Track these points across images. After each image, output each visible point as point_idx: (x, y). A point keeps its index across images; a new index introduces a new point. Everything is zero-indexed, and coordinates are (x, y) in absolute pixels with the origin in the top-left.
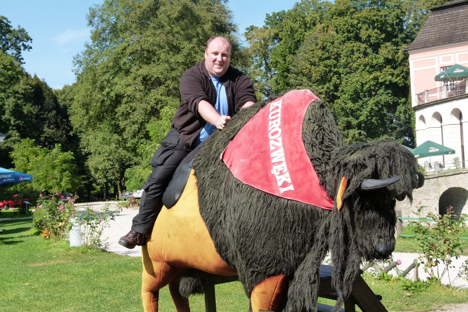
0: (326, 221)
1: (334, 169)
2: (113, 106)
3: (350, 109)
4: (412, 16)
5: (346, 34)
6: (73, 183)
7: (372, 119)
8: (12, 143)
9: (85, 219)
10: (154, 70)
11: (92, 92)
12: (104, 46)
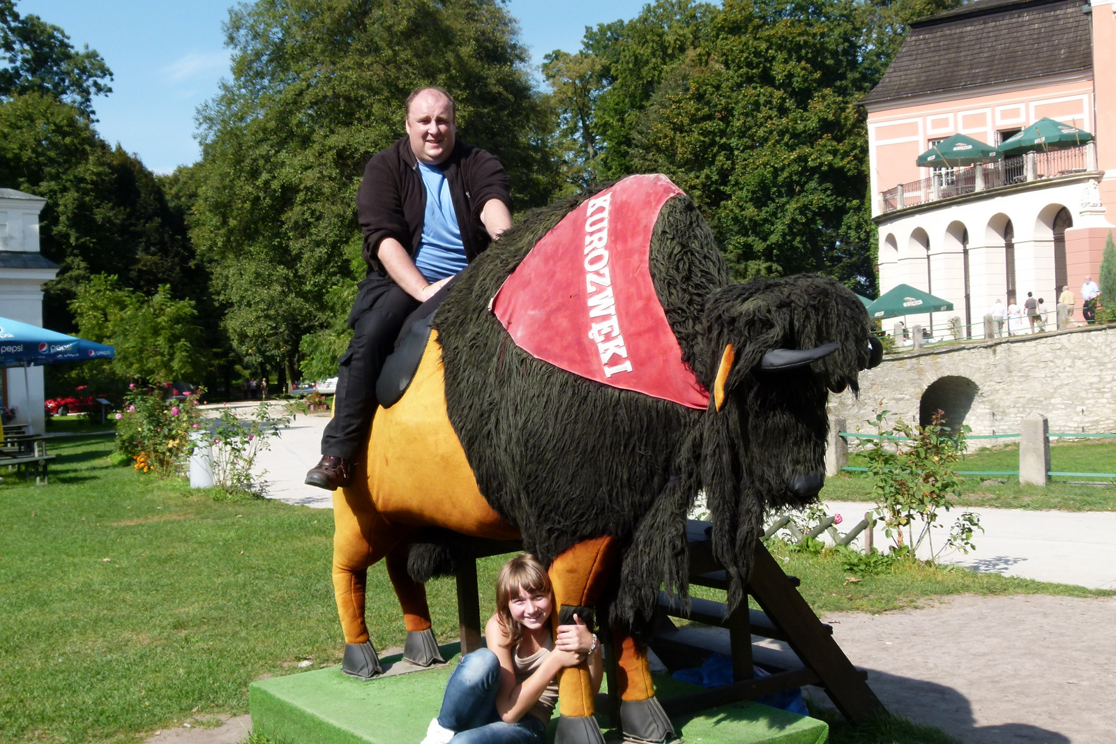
0: (695, 433)
1: (710, 329)
2: (276, 209)
3: (751, 220)
4: (874, 36)
5: (745, 70)
6: (194, 364)
7: (794, 240)
8: (73, 283)
9: (220, 433)
10: (361, 137)
11: (234, 180)
12: (259, 87)
